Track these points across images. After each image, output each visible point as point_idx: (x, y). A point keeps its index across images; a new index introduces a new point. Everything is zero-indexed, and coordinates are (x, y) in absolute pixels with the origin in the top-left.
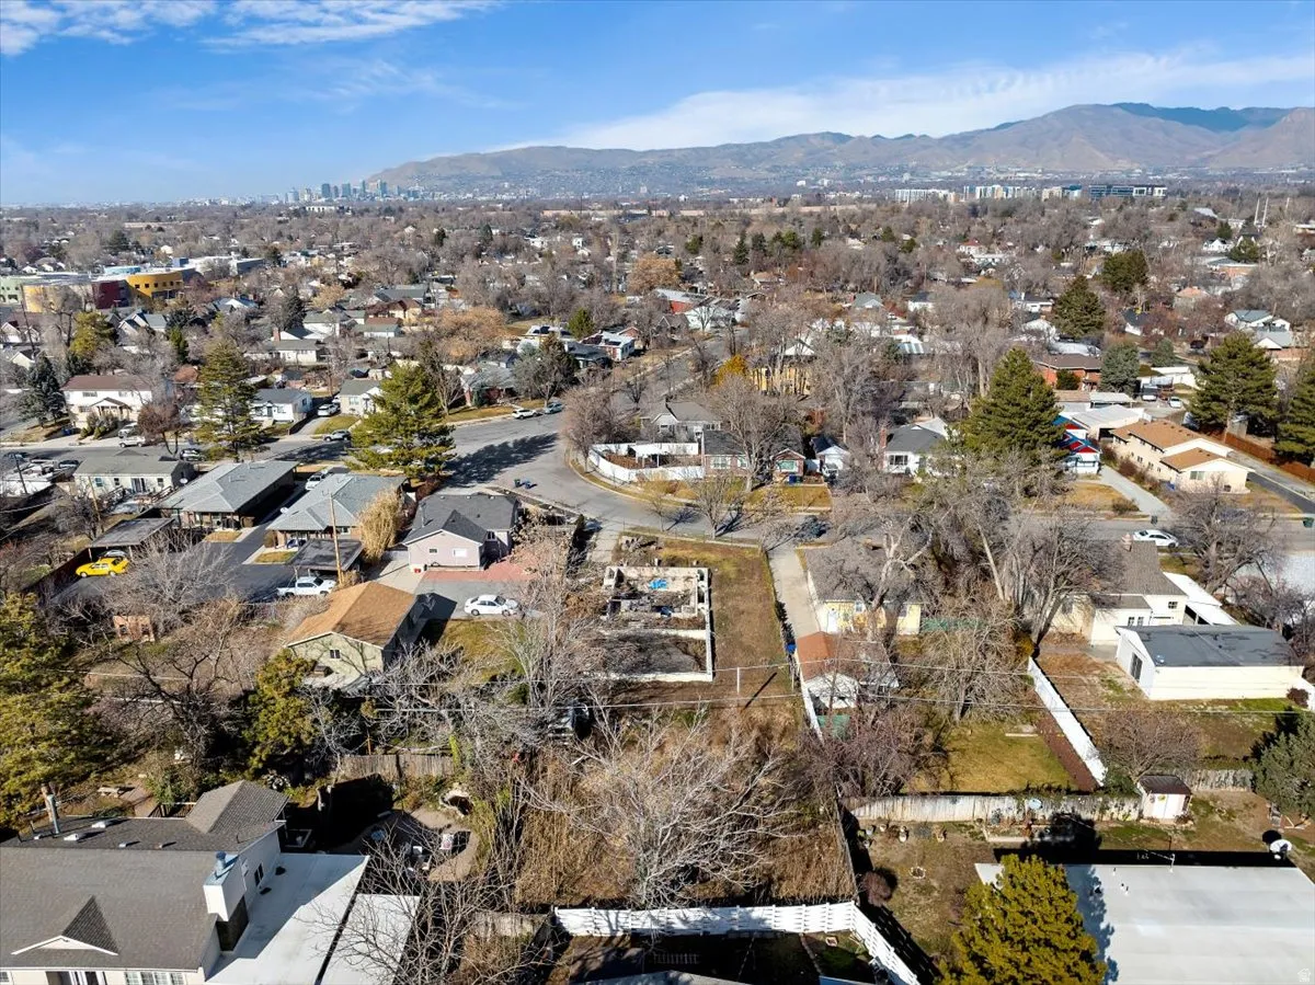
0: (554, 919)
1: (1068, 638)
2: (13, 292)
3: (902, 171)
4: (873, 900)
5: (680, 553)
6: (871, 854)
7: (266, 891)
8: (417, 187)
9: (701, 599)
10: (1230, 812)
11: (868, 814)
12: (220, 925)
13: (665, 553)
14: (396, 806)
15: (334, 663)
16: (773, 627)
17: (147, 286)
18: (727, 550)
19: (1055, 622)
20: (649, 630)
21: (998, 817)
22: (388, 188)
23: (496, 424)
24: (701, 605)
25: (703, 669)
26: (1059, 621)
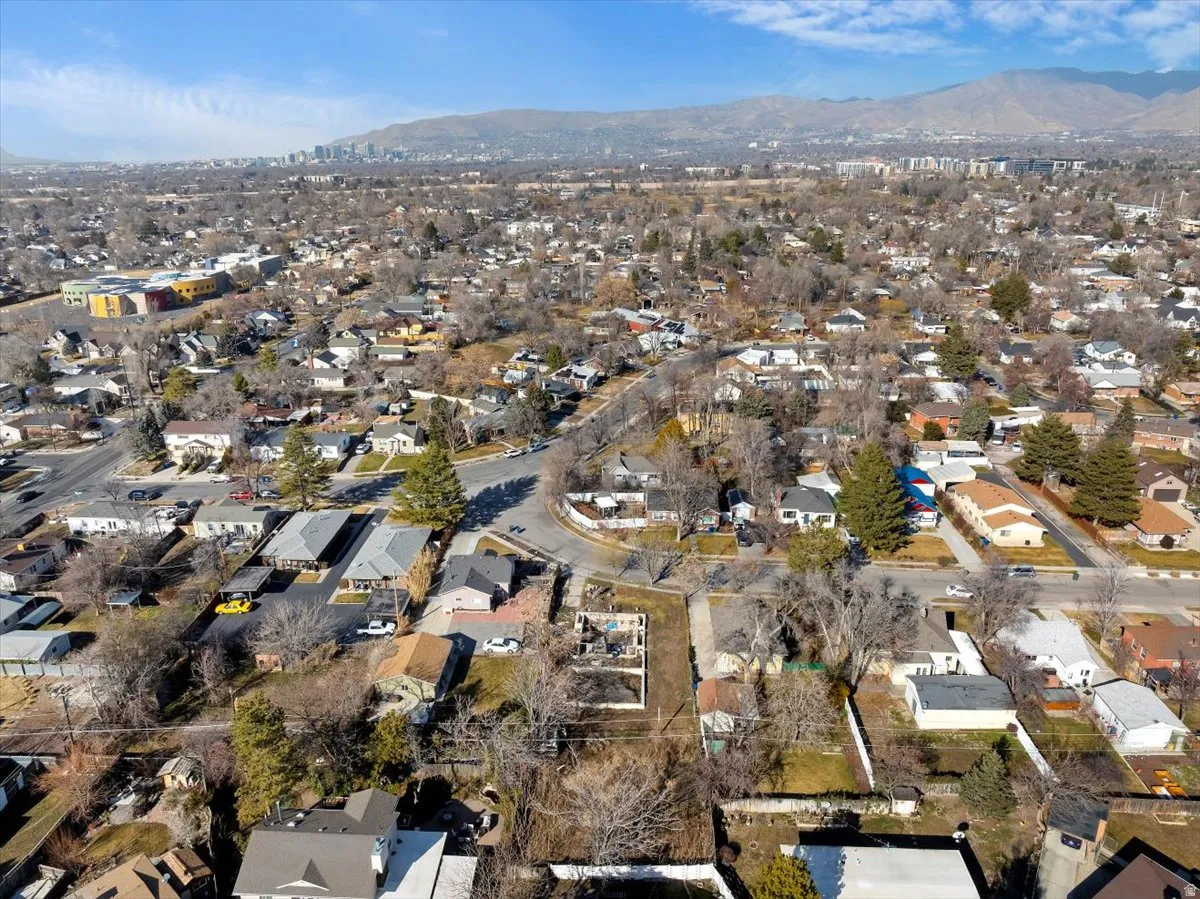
0: (550, 870)
1: (879, 679)
2: (78, 296)
3: (846, 133)
4: (724, 862)
5: (627, 600)
6: (728, 833)
7: (393, 853)
8: (401, 148)
9: (640, 643)
10: (945, 810)
11: (729, 808)
12: (379, 875)
13: (617, 599)
14: (453, 797)
15: (403, 693)
16: (686, 666)
17: (188, 290)
18: (659, 597)
19: (870, 668)
20: (607, 668)
21: (807, 811)
22: (375, 149)
23: (493, 464)
24: (639, 647)
25: (639, 701)
26: (873, 668)
